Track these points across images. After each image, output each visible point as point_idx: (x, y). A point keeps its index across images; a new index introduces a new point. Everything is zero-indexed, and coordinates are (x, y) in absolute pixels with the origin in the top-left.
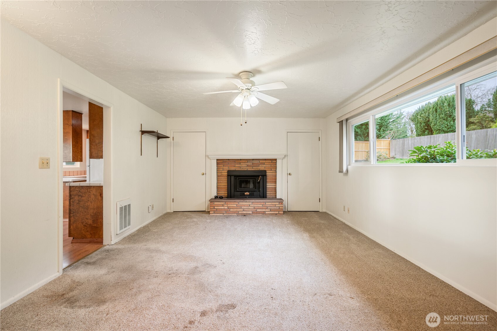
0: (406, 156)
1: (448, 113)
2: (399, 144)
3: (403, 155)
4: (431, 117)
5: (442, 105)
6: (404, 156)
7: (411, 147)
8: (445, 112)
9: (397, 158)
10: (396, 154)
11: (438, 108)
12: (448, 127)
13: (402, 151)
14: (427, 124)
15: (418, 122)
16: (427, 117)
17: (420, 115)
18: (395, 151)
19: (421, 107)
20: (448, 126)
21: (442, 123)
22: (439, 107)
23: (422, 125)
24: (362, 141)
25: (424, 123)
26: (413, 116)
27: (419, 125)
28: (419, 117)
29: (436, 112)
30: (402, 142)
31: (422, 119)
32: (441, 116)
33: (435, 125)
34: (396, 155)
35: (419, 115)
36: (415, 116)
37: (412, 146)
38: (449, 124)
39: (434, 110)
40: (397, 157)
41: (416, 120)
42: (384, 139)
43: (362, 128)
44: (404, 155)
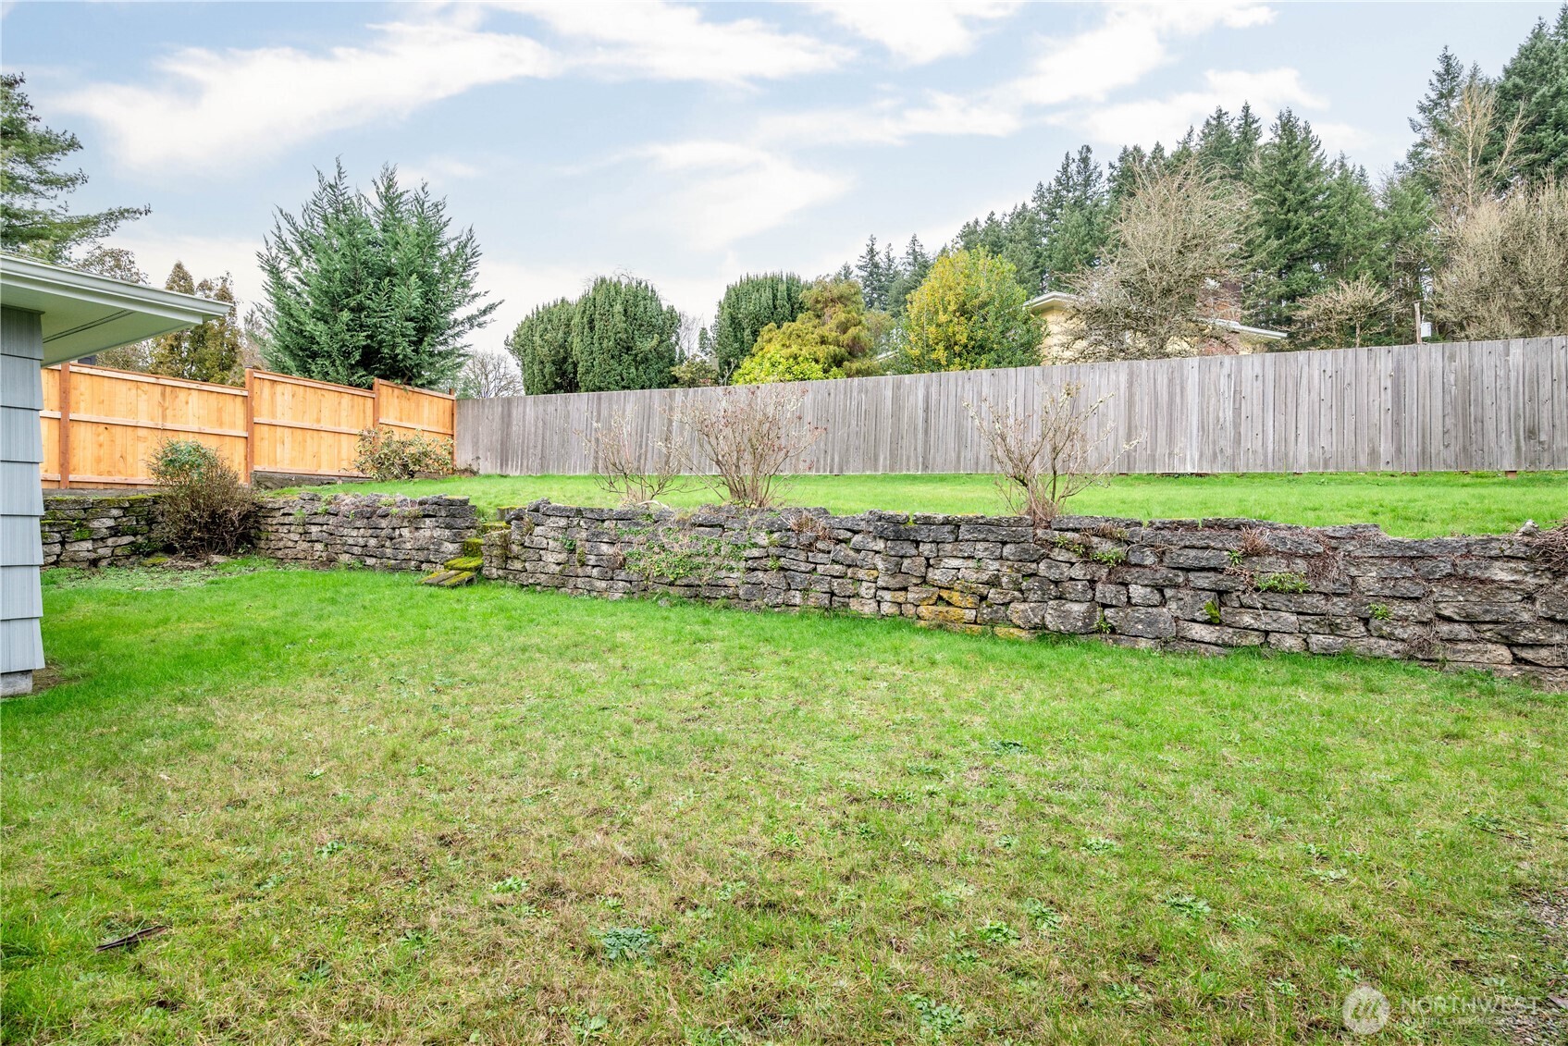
0: (517, 466)
1: (624, 336)
2: (490, 418)
3: (504, 462)
4: (576, 343)
5: (607, 308)
6: (507, 465)
7: (533, 430)
8: (616, 334)
9: (481, 472)
10: (478, 458)
11: (597, 316)
12: (623, 383)
13: (502, 444)
14: (561, 369)
15: (534, 359)
16: (560, 346)
17: (541, 336)
18: (476, 444)
19: (541, 310)
20: (623, 380)
21: (608, 368)
22: (600, 314)
23: (546, 370)
24: (337, 381)
25: (554, 363)
26: (519, 336)
27: (536, 368)
28: (537, 338)
29: (592, 329)
30: (500, 409)
31: (547, 348)
32: (604, 345)
33: (587, 372)
34: (481, 461)
35: (538, 334)
36: (523, 337)
37: (536, 428)
38: (625, 375)
39: (585, 320)
40: (485, 466)
41: (529, 351)
42: (432, 390)
43: (336, 319)
44: (507, 461)
